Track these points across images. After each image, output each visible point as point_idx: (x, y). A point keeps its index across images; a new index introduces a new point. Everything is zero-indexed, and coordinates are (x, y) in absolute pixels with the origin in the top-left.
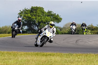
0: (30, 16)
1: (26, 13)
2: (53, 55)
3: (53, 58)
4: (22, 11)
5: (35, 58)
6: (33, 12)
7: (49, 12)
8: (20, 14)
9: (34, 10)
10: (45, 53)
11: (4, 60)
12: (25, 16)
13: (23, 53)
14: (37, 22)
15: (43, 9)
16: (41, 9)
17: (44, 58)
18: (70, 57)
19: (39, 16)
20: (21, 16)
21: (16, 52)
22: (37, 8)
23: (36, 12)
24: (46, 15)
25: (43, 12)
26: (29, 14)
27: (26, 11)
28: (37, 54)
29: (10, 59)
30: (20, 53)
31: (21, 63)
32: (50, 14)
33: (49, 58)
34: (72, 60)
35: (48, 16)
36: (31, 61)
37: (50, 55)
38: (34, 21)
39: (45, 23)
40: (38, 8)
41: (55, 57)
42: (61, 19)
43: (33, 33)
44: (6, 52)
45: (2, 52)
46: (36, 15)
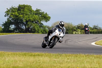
0: (17, 15)
1: (13, 12)
2: (42, 56)
3: (41, 59)
4: (9, 9)
5: (23, 58)
6: (20, 10)
7: (37, 11)
8: (7, 13)
9: (21, 8)
10: (33, 54)
12: (12, 14)
13: (10, 53)
14: (24, 21)
15: (31, 7)
16: (29, 8)
17: (32, 59)
18: (59, 58)
19: (26, 15)
20: (8, 14)
21: (3, 52)
23: (23, 11)
24: (34, 14)
25: (31, 11)
26: (16, 13)
27: (13, 10)
28: (25, 55)
30: (7, 53)
31: (8, 64)
33: (37, 58)
34: (61, 61)
35: (36, 14)
36: (19, 62)
37: (39, 55)
38: (22, 20)
39: (32, 22)
40: (26, 6)
41: (44, 57)
42: (50, 18)
43: (21, 32)
46: (24, 13)
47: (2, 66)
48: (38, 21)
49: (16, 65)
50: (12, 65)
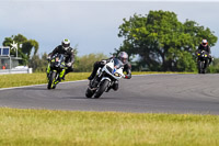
0: (147, 32)
1: (138, 26)
2: (197, 121)
3: (196, 127)
4: (128, 20)
5: (156, 126)
6: (152, 23)
7: (189, 24)
8: (124, 28)
9: (154, 18)
10: (180, 116)
11: (86, 130)
12: (134, 32)
13: (129, 115)
14: (161, 46)
15: (175, 16)
16: (171, 17)
17: (176, 127)
19: (165, 32)
20: (126, 32)
21: (113, 113)
22: (162, 14)
23: (159, 24)
24: (181, 31)
25: (175, 24)
26: (144, 29)
27: (136, 21)
28: (162, 118)
29: (101, 129)
30: (122, 115)
32: (189, 27)
33: (187, 126)
35: (186, 31)
36: (147, 134)
37: (191, 120)
38: (155, 44)
39: (179, 47)
40: (164, 14)
41: (201, 123)
42: (215, 39)
43: (153, 70)
44: (90, 112)
45: (83, 112)
46: (160, 30)
47: (112, 143)
48: (191, 47)
49: (141, 141)
50: (133, 142)
